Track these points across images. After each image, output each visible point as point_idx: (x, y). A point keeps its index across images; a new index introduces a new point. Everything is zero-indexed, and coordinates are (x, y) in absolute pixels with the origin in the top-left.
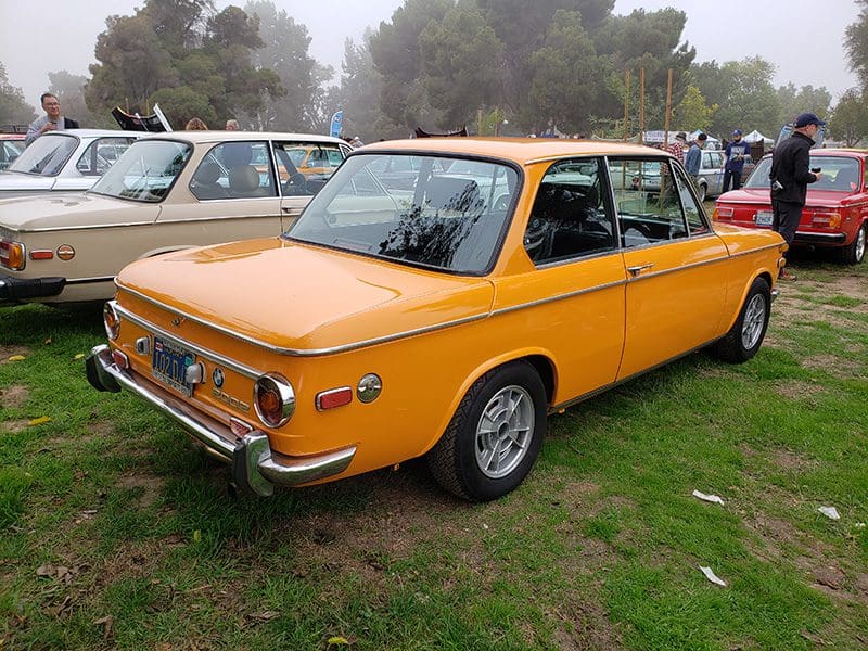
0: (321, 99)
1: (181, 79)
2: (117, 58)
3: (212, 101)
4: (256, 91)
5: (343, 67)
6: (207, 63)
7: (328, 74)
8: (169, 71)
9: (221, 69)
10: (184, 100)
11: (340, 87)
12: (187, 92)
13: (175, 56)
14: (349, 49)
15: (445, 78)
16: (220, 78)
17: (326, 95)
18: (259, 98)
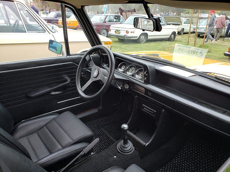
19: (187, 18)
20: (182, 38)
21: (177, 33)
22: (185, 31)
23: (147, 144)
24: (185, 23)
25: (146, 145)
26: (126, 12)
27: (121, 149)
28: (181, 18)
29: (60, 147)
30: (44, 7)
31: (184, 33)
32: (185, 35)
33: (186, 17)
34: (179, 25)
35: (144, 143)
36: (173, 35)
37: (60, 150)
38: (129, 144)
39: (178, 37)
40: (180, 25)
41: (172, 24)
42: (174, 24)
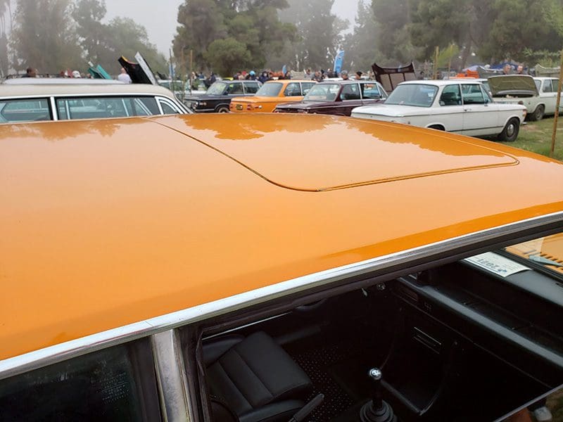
0: (340, 43)
1: (229, 32)
2: (189, 20)
3: (249, 47)
4: (280, 39)
5: (356, 19)
6: (247, 21)
7: (345, 25)
8: (221, 28)
9: (256, 25)
10: (229, 48)
11: (353, 34)
12: (232, 41)
13: (226, 17)
14: (361, 7)
15: (423, 24)
16: (256, 31)
17: (344, 39)
18: (283, 44)
19: (551, 78)
20: (540, 131)
21: (522, 119)
22: (547, 111)
23: (423, 412)
24: (546, 90)
25: (421, 414)
26: (389, 74)
27: (367, 419)
28: (534, 78)
29: (248, 406)
30: (199, 68)
31: (546, 117)
32: (548, 120)
33: (549, 75)
34: (531, 96)
35: (417, 410)
36: (512, 125)
37: (248, 412)
38: (384, 410)
39: (527, 129)
40: (534, 97)
41: (510, 95)
42: (514, 96)
